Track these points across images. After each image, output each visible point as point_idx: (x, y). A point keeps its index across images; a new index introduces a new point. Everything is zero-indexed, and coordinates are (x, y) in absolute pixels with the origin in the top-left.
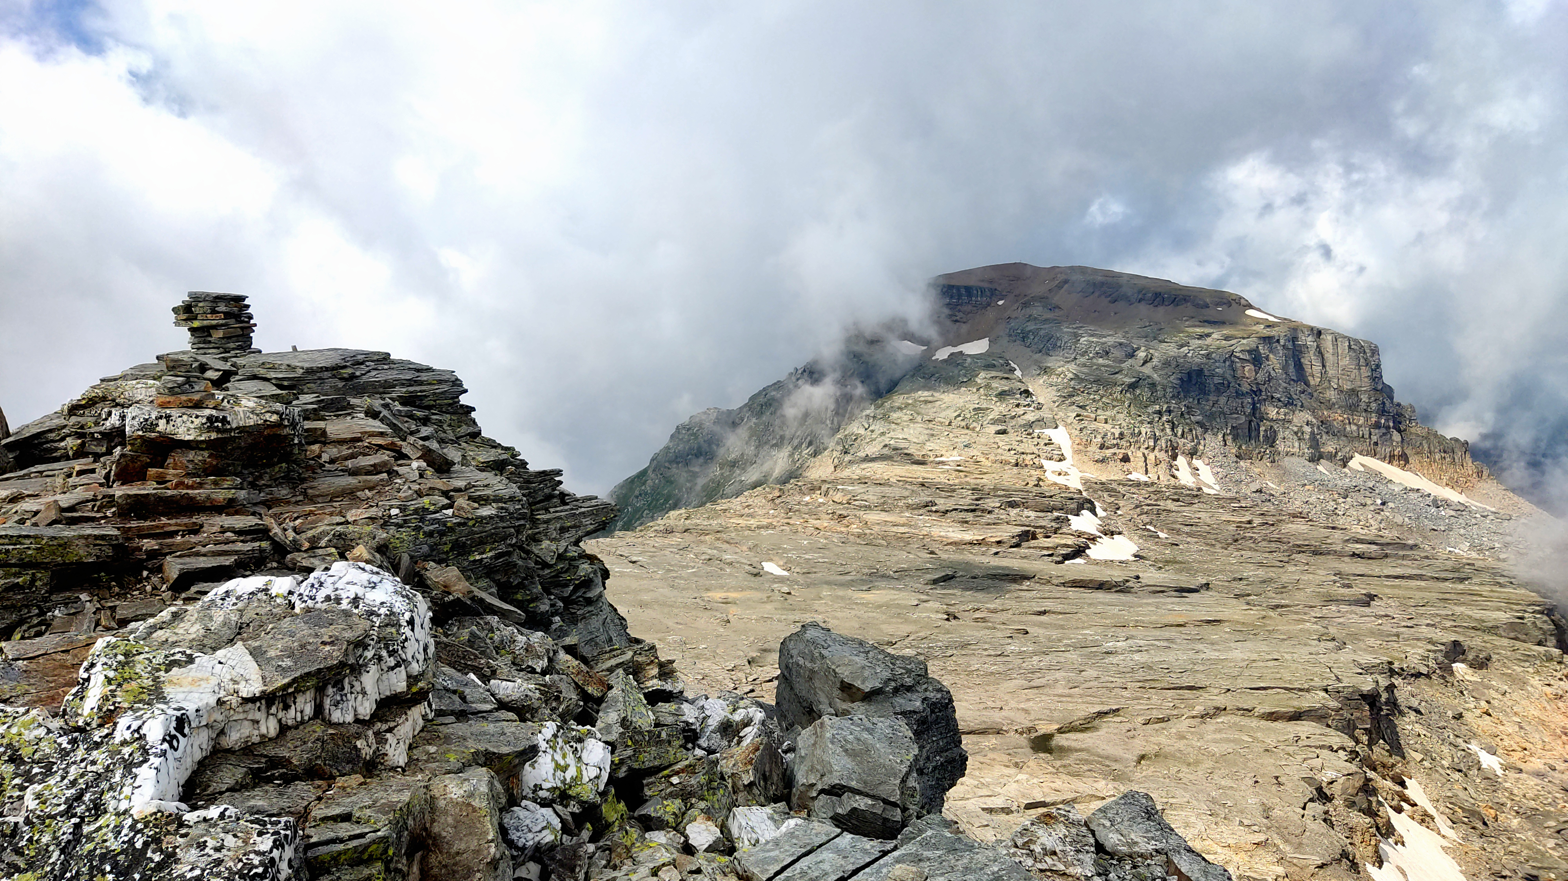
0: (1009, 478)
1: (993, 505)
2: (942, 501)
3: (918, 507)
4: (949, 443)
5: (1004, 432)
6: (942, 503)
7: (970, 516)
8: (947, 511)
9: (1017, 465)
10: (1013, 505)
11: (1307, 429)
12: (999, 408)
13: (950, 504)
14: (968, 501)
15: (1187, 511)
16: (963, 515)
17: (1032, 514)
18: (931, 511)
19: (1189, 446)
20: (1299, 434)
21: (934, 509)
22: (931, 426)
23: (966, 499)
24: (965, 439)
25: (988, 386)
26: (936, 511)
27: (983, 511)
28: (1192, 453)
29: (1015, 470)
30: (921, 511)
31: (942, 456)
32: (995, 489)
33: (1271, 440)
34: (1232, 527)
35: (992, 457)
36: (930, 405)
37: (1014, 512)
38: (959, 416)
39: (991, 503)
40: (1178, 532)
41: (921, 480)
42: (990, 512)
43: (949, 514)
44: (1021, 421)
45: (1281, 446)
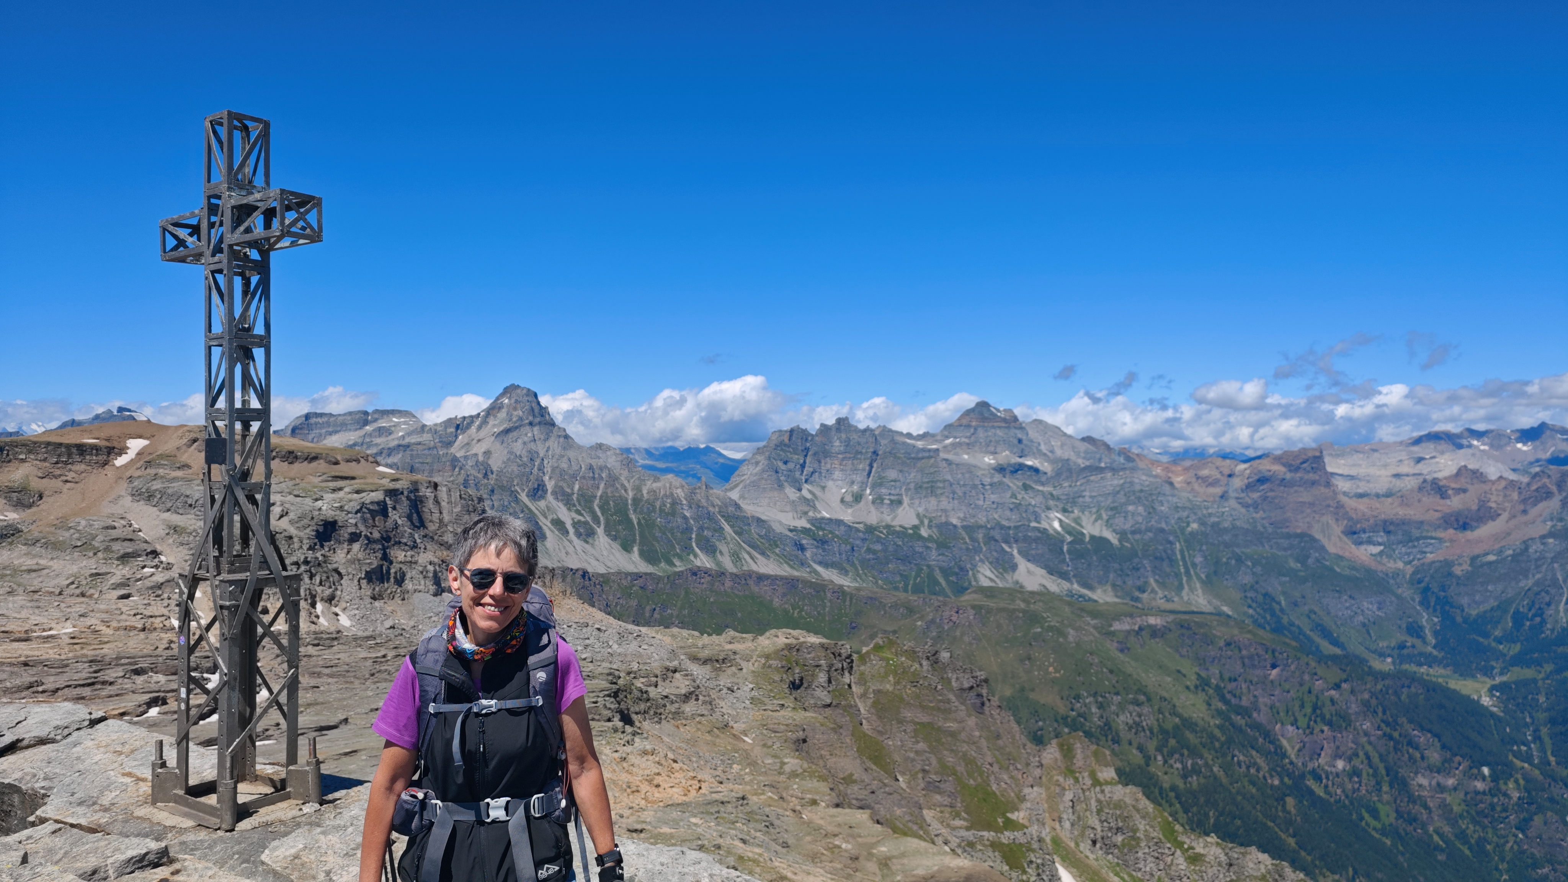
0: (135, 644)
1: (115, 675)
2: (52, 679)
3: (20, 689)
4: (59, 614)
5: (126, 597)
6: (50, 683)
7: (86, 692)
8: (58, 689)
9: (144, 629)
10: (138, 672)
11: (431, 568)
12: (120, 572)
13: (61, 681)
14: (84, 675)
15: (328, 654)
16: (79, 691)
17: (161, 678)
18: (38, 692)
19: (328, 592)
20: (424, 573)
21: (40, 689)
22: (36, 596)
23: (84, 672)
24: (81, 609)
25: (107, 549)
26: (43, 692)
27: (104, 683)
28: (330, 600)
29: (142, 635)
30: (23, 694)
31: (50, 629)
32: (118, 658)
33: (400, 581)
34: (369, 663)
35: (114, 624)
36: (34, 575)
37: (140, 680)
38: (73, 583)
39: (111, 674)
40: (319, 675)
41: (23, 659)
42: (111, 684)
43: (60, 693)
44: (148, 583)
45: (409, 585)
